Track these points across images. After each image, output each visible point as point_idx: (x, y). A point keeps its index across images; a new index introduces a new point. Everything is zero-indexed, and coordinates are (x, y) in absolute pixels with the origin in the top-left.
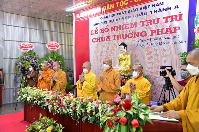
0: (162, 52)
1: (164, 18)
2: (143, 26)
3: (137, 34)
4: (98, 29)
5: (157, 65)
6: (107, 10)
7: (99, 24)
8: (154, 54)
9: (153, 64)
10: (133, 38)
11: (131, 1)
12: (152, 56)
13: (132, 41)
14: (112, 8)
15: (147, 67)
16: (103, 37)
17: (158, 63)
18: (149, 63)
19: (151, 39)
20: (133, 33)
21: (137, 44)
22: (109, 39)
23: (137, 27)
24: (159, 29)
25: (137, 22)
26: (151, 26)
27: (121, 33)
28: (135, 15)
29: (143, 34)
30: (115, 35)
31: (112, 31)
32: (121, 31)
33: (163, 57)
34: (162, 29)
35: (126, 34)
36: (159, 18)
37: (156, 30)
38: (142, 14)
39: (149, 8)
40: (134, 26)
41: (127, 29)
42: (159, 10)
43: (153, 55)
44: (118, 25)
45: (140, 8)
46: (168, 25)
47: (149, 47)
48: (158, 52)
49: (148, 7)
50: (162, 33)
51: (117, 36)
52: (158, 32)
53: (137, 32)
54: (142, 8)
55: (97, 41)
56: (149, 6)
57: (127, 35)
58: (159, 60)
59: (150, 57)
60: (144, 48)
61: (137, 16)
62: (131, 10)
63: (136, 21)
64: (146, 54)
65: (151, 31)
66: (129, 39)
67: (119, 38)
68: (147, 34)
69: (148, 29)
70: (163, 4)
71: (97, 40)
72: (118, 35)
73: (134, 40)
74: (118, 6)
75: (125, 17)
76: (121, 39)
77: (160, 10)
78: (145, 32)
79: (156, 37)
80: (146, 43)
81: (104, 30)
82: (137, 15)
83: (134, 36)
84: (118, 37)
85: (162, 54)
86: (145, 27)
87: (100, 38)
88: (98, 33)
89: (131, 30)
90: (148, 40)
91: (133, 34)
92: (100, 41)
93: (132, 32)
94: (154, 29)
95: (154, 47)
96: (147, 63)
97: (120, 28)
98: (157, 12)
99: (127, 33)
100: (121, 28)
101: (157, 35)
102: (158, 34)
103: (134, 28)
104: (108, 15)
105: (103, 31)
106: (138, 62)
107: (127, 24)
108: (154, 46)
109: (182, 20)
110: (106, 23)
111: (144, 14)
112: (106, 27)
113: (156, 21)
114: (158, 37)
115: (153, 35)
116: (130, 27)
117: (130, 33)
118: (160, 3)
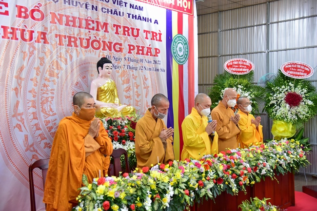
0: (143, 81)
1: (145, 31)
2: (117, 33)
3: (108, 44)
5: (136, 100)
8: (132, 83)
9: (131, 99)
10: (101, 51)
12: (130, 87)
17: (138, 95)
18: (127, 97)
19: (129, 59)
20: (101, 41)
22: (44, 38)
23: (108, 32)
24: (140, 46)
25: (108, 24)
26: (129, 37)
27: (77, 35)
29: (117, 47)
30: (63, 34)
31: (53, 22)
32: (76, 30)
33: (144, 88)
34: (143, 47)
35: (88, 40)
36: (140, 30)
37: (135, 46)
38: (116, 13)
39: (126, 6)
40: (102, 29)
41: (91, 31)
42: (139, 16)
43: (131, 85)
44: (71, 15)
46: (148, 43)
47: (126, 71)
48: (138, 81)
49: (124, 4)
50: (143, 54)
51: (67, 39)
52: (138, 50)
54: (115, 1)
55: (6, 37)
56: (126, 4)
57: (91, 41)
58: (139, 92)
59: (127, 87)
61: (108, 12)
63: (106, 20)
64: (121, 82)
65: (129, 45)
67: (73, 44)
68: (123, 48)
70: (143, 10)
71: (6, 32)
72: (70, 38)
73: (104, 55)
75: (85, 3)
76: (76, 46)
77: (140, 18)
78: (121, 45)
79: (135, 57)
80: (122, 63)
81: (28, 13)
82: (108, 10)
83: (102, 47)
84: (70, 41)
85: (143, 84)
86: (119, 37)
88: (6, 13)
89: (98, 35)
90: (125, 59)
91: (102, 44)
93: (100, 39)
94: (133, 44)
95: (133, 73)
97: (74, 21)
98: (136, 18)
99: (90, 37)
100: (77, 24)
102: (138, 53)
103: (101, 33)
105: (25, 13)
107: (90, 20)
108: (132, 71)
109: (161, 41)
111: (118, 14)
112: (37, 8)
113: (135, 33)
114: (137, 58)
115: (131, 53)
116: (95, 28)
117: (95, 39)
118: (140, 7)
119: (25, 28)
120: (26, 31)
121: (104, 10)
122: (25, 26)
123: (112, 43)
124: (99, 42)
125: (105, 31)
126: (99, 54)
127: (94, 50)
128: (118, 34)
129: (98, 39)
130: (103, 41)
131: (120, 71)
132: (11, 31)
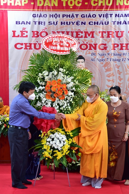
0: (126, 69)
1: (128, 32)
3: (94, 46)
4: (26, 30)
5: (119, 83)
6: (45, 5)
7: (30, 24)
8: (115, 71)
9: (113, 82)
10: (87, 51)
11: (86, 3)
12: (113, 73)
13: (86, 54)
14: (54, 5)
15: (107, 85)
16: (36, 44)
17: (120, 80)
18: (109, 81)
19: (113, 54)
20: (88, 44)
21: (94, 58)
23: (94, 37)
24: (123, 44)
25: (94, 32)
26: (113, 39)
28: (92, 22)
29: (102, 47)
33: (126, 74)
34: (127, 44)
36: (124, 32)
37: (119, 44)
38: (101, 23)
39: (111, 17)
40: (89, 36)
41: (80, 38)
42: (124, 22)
44: (65, 31)
45: (99, 15)
47: (110, 63)
48: (121, 69)
49: (109, 16)
50: (127, 49)
52: (122, 46)
53: (94, 44)
54: (101, 15)
55: (26, 48)
56: (111, 15)
58: (122, 77)
59: (110, 74)
60: (102, 63)
61: (95, 24)
62: (86, 15)
63: (93, 30)
64: (105, 70)
65: (113, 44)
66: (81, 51)
68: (107, 47)
69: (109, 41)
70: (128, 17)
71: (26, 46)
73: (90, 53)
74: (64, 5)
75: (76, 21)
78: (105, 45)
79: (118, 52)
80: (106, 57)
81: (39, 34)
82: (95, 22)
83: (89, 48)
85: (126, 71)
86: (104, 39)
87: (31, 44)
88: (27, 36)
89: (86, 40)
90: (109, 54)
91: (89, 46)
92: (31, 48)
93: (87, 43)
94: (117, 43)
95: (116, 64)
96: (107, 81)
97: (67, 34)
98: (120, 24)
99: (79, 43)
101: (120, 49)
102: (122, 49)
103: (89, 38)
104: (48, 13)
105: (37, 34)
106: (94, 79)
107: (79, 32)
108: (116, 62)
110: (43, 23)
111: (104, 23)
112: (44, 30)
113: (120, 34)
114: (121, 53)
115: (115, 49)
116: (84, 36)
117: (83, 43)
118: (125, 15)
119: (37, 43)
120: (37, 44)
121: (91, 23)
122: (37, 42)
123: (97, 44)
124: (86, 45)
125: (91, 37)
126: (86, 53)
127: (82, 50)
128: (103, 37)
129: (85, 43)
130: (89, 44)
131: (104, 63)
132: (29, 45)
